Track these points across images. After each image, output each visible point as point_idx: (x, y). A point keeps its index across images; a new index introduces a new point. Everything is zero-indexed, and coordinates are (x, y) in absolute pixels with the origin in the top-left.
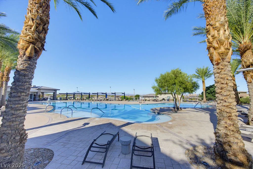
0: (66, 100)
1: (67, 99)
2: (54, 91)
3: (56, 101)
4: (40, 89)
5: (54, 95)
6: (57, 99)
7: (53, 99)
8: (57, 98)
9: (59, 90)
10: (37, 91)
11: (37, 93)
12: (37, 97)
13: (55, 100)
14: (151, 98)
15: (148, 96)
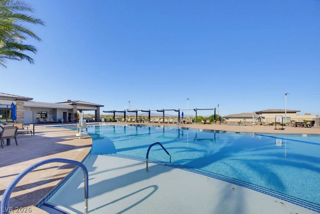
0: (113, 122)
1: (116, 121)
2: (96, 108)
3: (100, 123)
4: (76, 105)
5: (96, 114)
6: (101, 121)
7: (96, 121)
8: (101, 119)
9: (103, 106)
10: (71, 107)
11: (72, 110)
12: (73, 117)
13: (98, 122)
14: (247, 120)
15: (243, 116)
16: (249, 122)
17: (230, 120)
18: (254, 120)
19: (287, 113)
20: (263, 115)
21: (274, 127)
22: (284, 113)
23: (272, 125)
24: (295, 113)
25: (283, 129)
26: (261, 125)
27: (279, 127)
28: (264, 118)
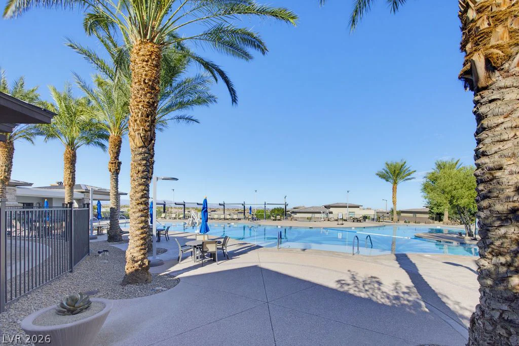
14: (317, 215)
15: (312, 210)
16: (318, 218)
17: (298, 215)
18: (322, 215)
19: (349, 207)
20: (331, 210)
21: (336, 222)
22: (346, 207)
23: (337, 220)
24: (359, 207)
25: (343, 224)
26: (328, 220)
27: (340, 222)
28: (331, 213)
